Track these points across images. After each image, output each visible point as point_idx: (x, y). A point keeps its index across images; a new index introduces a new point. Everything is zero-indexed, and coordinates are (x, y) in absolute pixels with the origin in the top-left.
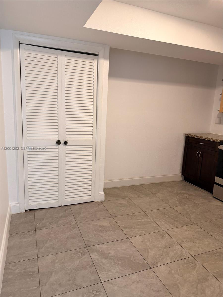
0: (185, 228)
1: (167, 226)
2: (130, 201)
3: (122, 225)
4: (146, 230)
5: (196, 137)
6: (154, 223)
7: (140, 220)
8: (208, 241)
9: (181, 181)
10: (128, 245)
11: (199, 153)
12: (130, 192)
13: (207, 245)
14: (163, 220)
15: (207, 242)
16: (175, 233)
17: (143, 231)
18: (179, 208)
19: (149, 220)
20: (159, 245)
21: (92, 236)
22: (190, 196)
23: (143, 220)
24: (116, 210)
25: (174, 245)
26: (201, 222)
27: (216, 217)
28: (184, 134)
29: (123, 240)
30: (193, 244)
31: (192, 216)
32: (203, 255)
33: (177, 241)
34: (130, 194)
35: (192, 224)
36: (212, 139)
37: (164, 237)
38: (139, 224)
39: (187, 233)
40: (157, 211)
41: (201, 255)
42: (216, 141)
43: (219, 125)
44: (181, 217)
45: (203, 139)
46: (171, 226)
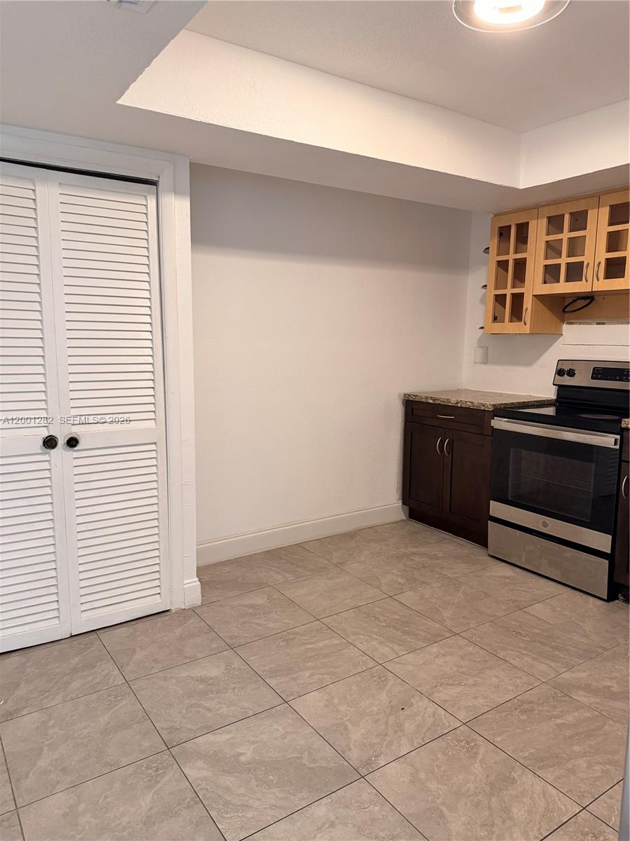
0: (434, 649)
1: (386, 650)
2: (276, 595)
3: (262, 668)
4: (332, 669)
5: (431, 401)
6: (351, 647)
7: (310, 646)
8: (496, 676)
9: (403, 521)
10: (290, 721)
11: (442, 442)
12: (271, 569)
13: (497, 687)
14: (374, 636)
15: (495, 680)
16: (410, 668)
17: (325, 676)
18: (409, 597)
19: (337, 642)
20: (373, 708)
21: (180, 713)
22: (431, 558)
23: (321, 645)
24: (240, 626)
25: (413, 701)
26: (472, 626)
27: (504, 607)
28: (399, 395)
29: (274, 710)
30: (459, 689)
31: (447, 614)
32: (489, 715)
33: (419, 689)
34: (272, 573)
35: (448, 635)
36: (472, 403)
37: (382, 681)
38: (310, 657)
39: (440, 661)
40: (354, 612)
41: (484, 716)
42: (483, 408)
43: (483, 366)
44: (419, 621)
45: (450, 404)
46: (396, 648)
